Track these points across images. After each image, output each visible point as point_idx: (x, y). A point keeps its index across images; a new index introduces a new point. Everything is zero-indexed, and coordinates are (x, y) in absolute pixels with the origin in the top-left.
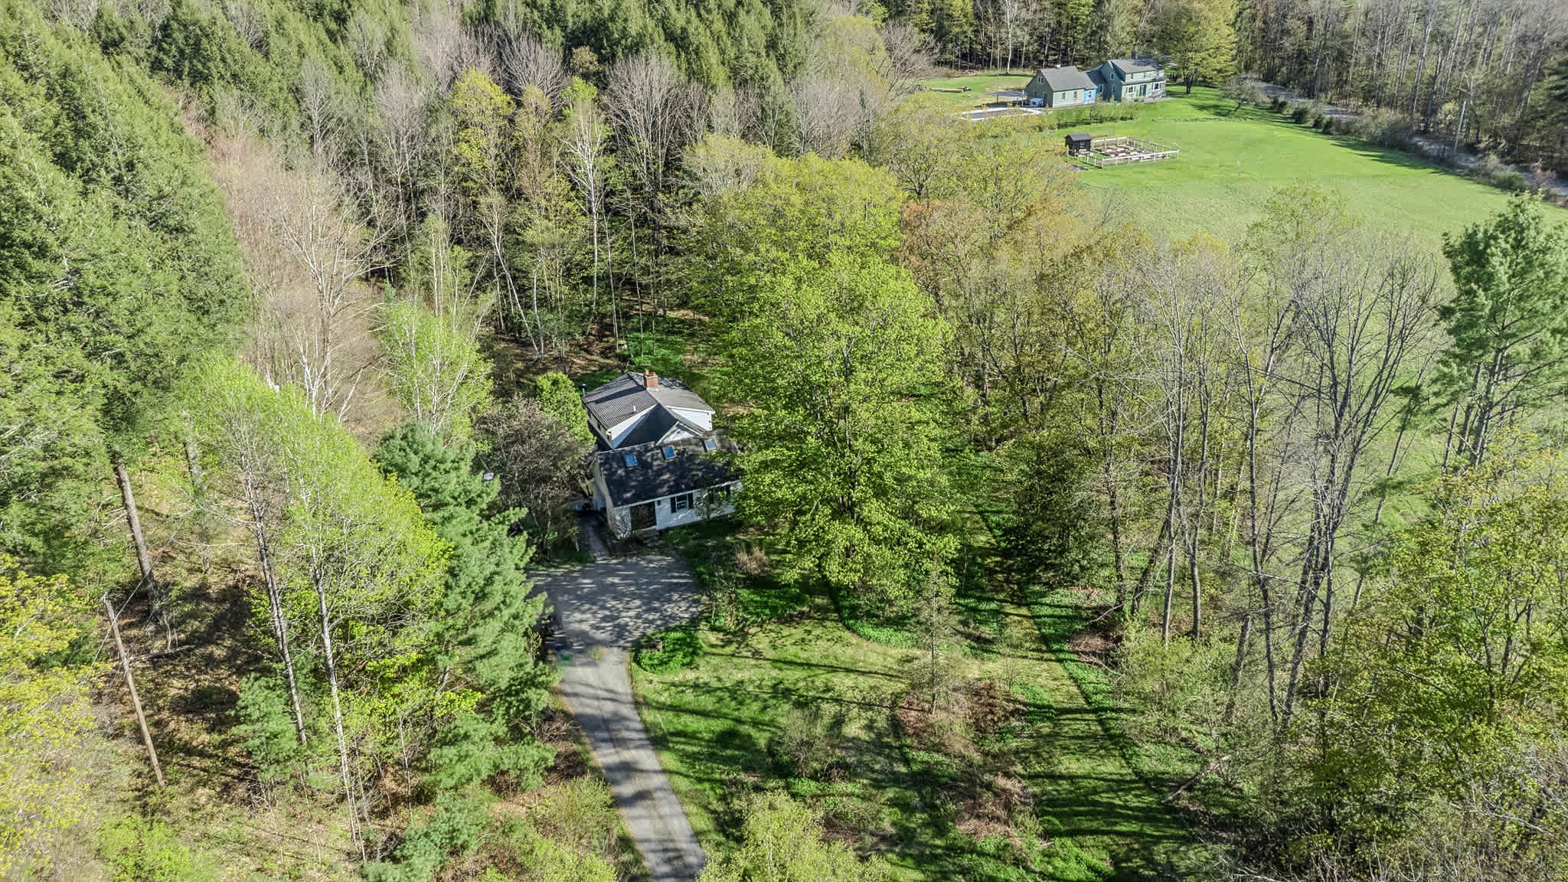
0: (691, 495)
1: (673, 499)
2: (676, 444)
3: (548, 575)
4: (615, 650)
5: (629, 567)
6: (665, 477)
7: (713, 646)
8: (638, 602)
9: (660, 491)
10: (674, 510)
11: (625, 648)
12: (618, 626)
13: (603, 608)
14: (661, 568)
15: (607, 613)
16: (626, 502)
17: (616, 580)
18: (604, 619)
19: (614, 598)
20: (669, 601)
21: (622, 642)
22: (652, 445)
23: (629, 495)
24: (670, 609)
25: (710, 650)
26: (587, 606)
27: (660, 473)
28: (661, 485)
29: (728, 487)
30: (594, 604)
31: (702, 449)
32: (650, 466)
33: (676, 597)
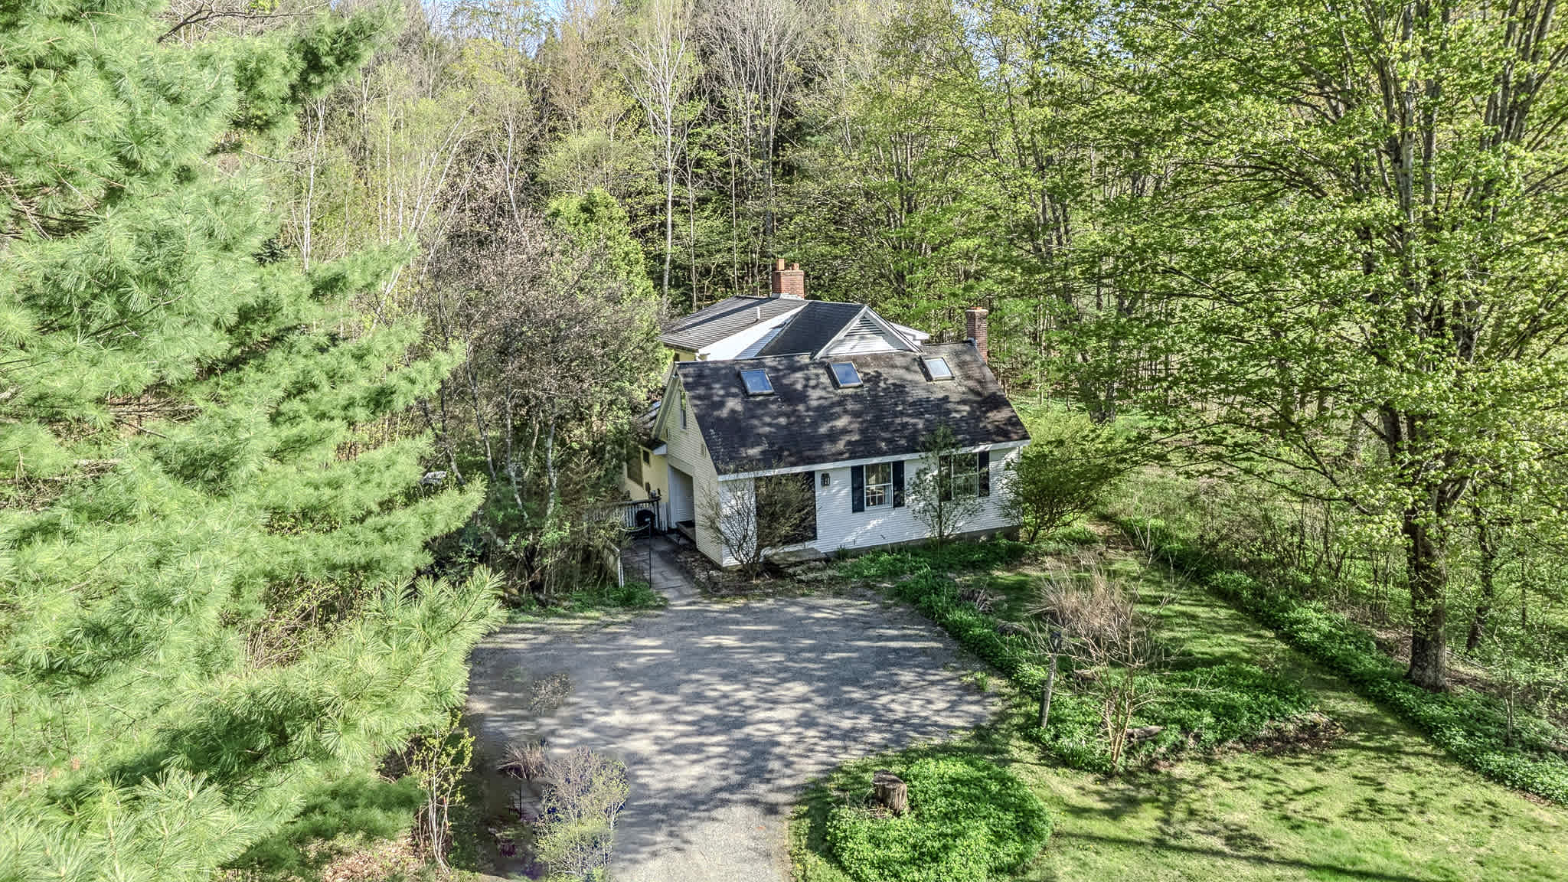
0: (899, 466)
1: (857, 471)
2: (859, 361)
3: (543, 631)
4: (739, 812)
5: (759, 617)
6: (841, 423)
7: (1078, 812)
8: (799, 688)
9: (828, 448)
10: (858, 507)
11: (772, 810)
12: (746, 742)
13: (698, 698)
14: (846, 622)
15: (708, 710)
16: (752, 464)
17: (729, 641)
18: (701, 726)
19: (726, 678)
20: (893, 685)
21: (760, 789)
22: (804, 359)
23: (754, 452)
24: (898, 705)
25: (1069, 823)
26: (646, 695)
27: (825, 413)
28: (833, 436)
29: (984, 458)
30: (671, 689)
31: (921, 378)
32: (802, 397)
33: (907, 676)
